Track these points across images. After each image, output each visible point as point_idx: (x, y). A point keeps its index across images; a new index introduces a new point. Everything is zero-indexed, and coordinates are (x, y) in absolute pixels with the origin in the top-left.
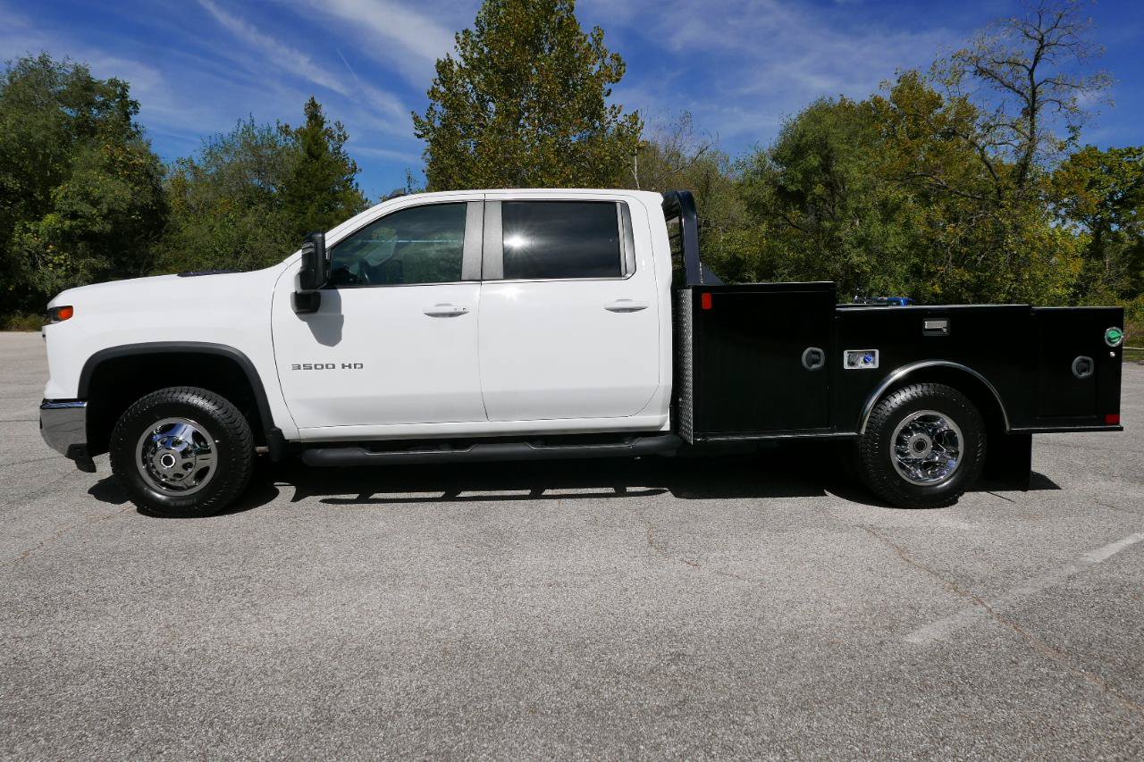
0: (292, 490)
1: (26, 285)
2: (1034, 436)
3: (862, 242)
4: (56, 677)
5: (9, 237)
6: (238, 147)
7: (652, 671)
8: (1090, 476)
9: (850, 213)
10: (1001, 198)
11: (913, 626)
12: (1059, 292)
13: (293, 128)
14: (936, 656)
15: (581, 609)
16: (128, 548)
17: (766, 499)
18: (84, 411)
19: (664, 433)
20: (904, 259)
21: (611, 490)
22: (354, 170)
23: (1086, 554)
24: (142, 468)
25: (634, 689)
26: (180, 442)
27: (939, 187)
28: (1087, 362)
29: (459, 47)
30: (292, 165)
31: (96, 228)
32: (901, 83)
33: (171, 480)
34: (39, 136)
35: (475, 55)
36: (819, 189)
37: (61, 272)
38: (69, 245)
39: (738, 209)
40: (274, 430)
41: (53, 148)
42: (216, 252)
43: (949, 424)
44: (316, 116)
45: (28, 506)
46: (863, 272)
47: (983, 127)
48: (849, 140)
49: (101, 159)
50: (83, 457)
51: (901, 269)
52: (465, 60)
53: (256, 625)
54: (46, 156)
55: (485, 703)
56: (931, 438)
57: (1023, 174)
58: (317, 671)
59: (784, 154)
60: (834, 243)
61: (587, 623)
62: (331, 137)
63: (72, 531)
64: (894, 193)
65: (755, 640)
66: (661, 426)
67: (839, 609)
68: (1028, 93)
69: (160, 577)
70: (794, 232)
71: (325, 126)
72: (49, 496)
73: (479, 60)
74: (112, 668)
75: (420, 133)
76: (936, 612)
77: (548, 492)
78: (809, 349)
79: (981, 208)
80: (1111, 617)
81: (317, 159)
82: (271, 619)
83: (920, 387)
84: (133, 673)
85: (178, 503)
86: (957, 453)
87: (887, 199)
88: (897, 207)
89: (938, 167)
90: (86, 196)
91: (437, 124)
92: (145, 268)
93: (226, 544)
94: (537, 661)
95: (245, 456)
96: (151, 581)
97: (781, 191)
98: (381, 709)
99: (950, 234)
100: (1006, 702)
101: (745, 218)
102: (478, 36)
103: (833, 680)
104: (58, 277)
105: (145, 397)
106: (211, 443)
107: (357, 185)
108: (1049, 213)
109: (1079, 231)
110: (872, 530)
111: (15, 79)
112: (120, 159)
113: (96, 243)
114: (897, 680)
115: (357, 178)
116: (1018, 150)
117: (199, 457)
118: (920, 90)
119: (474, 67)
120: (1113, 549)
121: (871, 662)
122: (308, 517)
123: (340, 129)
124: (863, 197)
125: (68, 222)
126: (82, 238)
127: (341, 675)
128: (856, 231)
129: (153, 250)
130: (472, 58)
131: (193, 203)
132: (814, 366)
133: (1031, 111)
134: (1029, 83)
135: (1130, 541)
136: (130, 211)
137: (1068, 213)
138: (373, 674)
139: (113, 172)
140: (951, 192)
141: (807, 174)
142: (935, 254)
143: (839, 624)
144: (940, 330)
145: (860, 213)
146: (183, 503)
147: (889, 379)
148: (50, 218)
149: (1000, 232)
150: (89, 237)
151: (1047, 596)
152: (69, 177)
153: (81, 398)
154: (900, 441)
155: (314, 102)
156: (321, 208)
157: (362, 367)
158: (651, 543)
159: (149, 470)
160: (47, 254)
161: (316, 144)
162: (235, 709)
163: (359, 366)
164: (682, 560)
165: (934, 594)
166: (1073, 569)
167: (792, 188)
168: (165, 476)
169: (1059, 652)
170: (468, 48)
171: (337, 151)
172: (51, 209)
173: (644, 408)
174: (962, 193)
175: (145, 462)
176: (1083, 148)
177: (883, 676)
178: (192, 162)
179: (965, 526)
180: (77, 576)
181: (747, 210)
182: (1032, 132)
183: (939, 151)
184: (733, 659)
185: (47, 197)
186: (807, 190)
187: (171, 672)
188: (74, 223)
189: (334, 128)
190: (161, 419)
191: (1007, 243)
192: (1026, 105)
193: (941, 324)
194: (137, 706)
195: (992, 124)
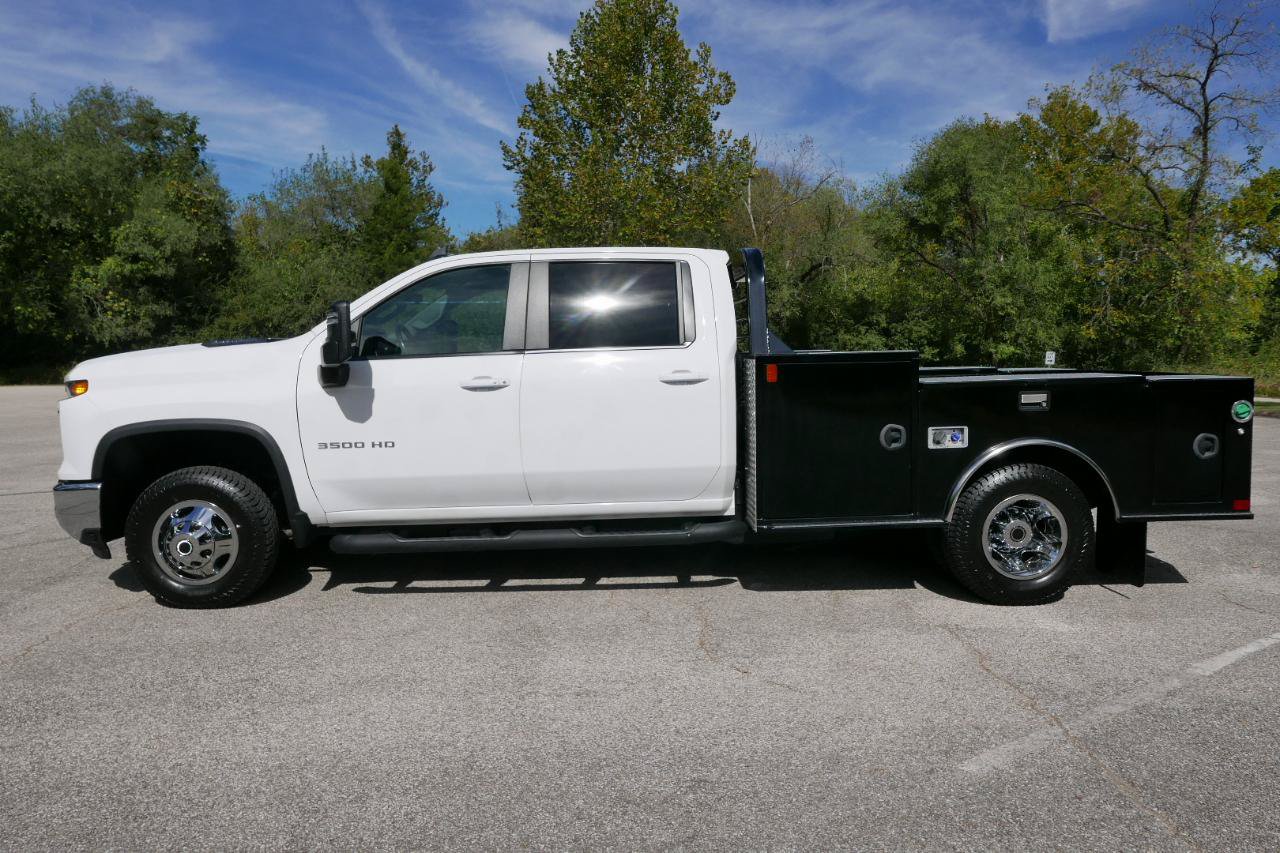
0: (326, 576)
1: (83, 335)
2: (1149, 524)
3: (1007, 281)
4: (30, 794)
5: (67, 283)
6: (310, 182)
7: (665, 801)
8: (1224, 567)
9: (992, 248)
10: (1168, 230)
11: (972, 750)
12: (1237, 336)
13: (374, 159)
14: (990, 787)
15: (606, 723)
16: (136, 644)
17: (844, 591)
18: (98, 493)
19: (729, 518)
20: (1055, 299)
21: (674, 579)
22: (440, 204)
23: (1195, 665)
24: (158, 555)
25: (642, 821)
26: (198, 528)
27: (1096, 217)
28: (1212, 440)
29: (552, 70)
30: (369, 201)
31: (159, 272)
32: (1051, 100)
33: (189, 568)
34: (99, 174)
35: (571, 78)
36: (957, 222)
37: (120, 320)
38: (130, 291)
39: (863, 244)
40: (299, 514)
41: (115, 185)
42: (284, 297)
43: (1050, 510)
44: (400, 145)
45: (43, 593)
46: (1008, 315)
47: (1147, 149)
48: (992, 165)
49: (167, 196)
50: (97, 541)
51: (1052, 311)
52: (559, 83)
53: (251, 737)
54: (108, 194)
55: (475, 834)
56: (1032, 525)
57: (1194, 202)
58: (304, 793)
59: (917, 183)
60: (973, 282)
61: (609, 741)
62: (416, 168)
63: (81, 623)
64: (1044, 224)
65: (790, 764)
66: (725, 510)
67: (894, 728)
68: (1200, 109)
69: (161, 680)
70: (930, 269)
71: (409, 156)
72: (67, 581)
73: (574, 82)
74: (90, 784)
75: (510, 164)
76: (1004, 733)
77: (604, 581)
78: (889, 426)
79: (1145, 241)
80: (1205, 742)
81: (396, 194)
82: (268, 730)
83: (1016, 468)
84: (110, 792)
85: (196, 593)
86: (1060, 544)
87: (1036, 231)
88: (1049, 240)
89: (1095, 194)
90: (149, 238)
91: (528, 155)
92: (212, 314)
93: (240, 640)
94: (543, 784)
95: (268, 542)
96: (152, 684)
97: (913, 223)
98: (361, 840)
99: (1108, 271)
100: (1056, 847)
101: (872, 255)
102: (573, 57)
103: (865, 815)
104: (118, 326)
105: (163, 478)
106: (232, 528)
107: (444, 220)
108: (1224, 247)
109: (1261, 266)
110: (955, 631)
111: (76, 113)
112: (187, 196)
113: (159, 288)
114: (938, 817)
115: (443, 212)
116: (1188, 174)
117: (218, 543)
118: (1073, 107)
119: (568, 91)
120: (1230, 657)
121: (913, 794)
122: (335, 610)
123: (425, 159)
124: (1009, 229)
125: (128, 267)
126: (143, 282)
127: (328, 798)
128: (1000, 269)
129: (219, 294)
130: (566, 82)
131: (264, 243)
132: (894, 445)
133: (1203, 131)
134: (1202, 99)
135: (1251, 648)
136: (196, 253)
137: (1249, 246)
138: (362, 799)
139: (176, 211)
140: (1110, 223)
141: (943, 205)
142: (1093, 294)
143: (888, 747)
144: (1039, 404)
145: (1005, 249)
146: (202, 593)
147: (981, 458)
148: (110, 262)
149: (1167, 269)
150: (151, 281)
151: (1138, 716)
152: (131, 217)
153: (94, 480)
154: (995, 528)
155: (397, 130)
156: (399, 249)
157: (393, 446)
158: (702, 644)
159: (166, 556)
160: (106, 300)
161: (395, 177)
162: (207, 836)
163: (390, 444)
164: (732, 666)
165: (1008, 711)
166: (1176, 683)
167: (925, 220)
168: (181, 564)
169: (1133, 785)
170: (563, 70)
171: (421, 184)
172: (110, 252)
173: (705, 490)
174: (1124, 224)
175: (161, 548)
176: (1266, 171)
177: (924, 811)
178: (263, 197)
179: (1063, 627)
180: (76, 677)
181: (876, 246)
182: (1205, 154)
183: (1095, 177)
184: (759, 787)
185: (108, 240)
186: (943, 223)
187: (150, 790)
188: (135, 267)
189: (419, 159)
190: (180, 501)
191: (1175, 281)
192: (1197, 124)
193: (1040, 398)
194: (106, 829)
195: (1158, 145)
